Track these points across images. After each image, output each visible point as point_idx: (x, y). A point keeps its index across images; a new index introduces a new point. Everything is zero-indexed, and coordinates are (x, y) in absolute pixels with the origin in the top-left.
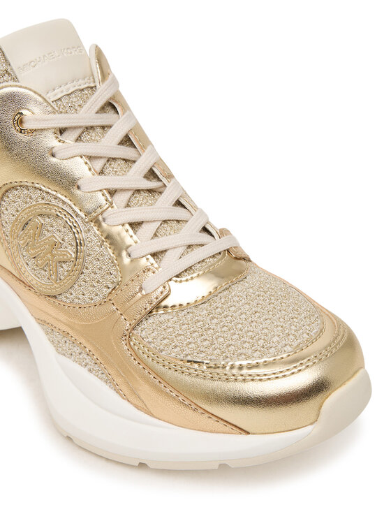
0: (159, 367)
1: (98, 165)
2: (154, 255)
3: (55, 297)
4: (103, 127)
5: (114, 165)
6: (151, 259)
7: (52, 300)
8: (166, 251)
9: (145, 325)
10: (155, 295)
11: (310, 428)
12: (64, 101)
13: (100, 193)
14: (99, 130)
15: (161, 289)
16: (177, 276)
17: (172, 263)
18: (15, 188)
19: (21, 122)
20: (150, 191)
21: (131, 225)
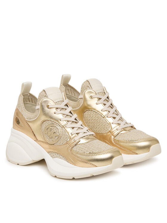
0: (78, 155)
1: (65, 116)
2: (77, 134)
3: (54, 144)
4: (65, 109)
5: (68, 116)
6: (76, 134)
7: (53, 145)
8: (79, 133)
9: (74, 147)
10: (77, 141)
11: (110, 165)
12: (58, 102)
13: (65, 121)
14: (64, 109)
15: (78, 140)
16: (82, 137)
17: (81, 135)
18: (45, 121)
19: (48, 106)
20: (75, 122)
21: (72, 128)
